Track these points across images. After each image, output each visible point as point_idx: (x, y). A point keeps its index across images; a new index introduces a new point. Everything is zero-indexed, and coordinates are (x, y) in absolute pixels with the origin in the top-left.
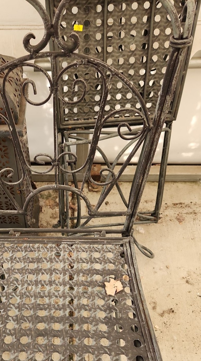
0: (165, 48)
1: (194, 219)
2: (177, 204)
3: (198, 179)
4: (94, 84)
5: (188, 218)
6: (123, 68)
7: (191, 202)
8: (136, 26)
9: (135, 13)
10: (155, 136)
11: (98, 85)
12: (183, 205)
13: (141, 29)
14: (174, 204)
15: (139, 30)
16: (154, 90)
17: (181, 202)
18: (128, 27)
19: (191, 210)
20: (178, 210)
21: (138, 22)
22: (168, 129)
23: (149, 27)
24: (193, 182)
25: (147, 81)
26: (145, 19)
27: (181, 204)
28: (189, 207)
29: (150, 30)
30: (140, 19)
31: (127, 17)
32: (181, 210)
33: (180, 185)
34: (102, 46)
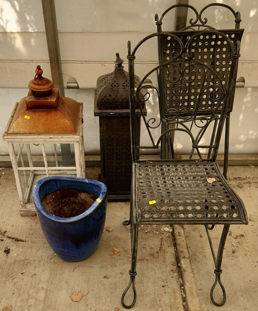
0: (223, 71)
1: (250, 186)
2: (237, 178)
3: (249, 163)
4: (184, 89)
5: (246, 186)
6: (201, 81)
7: (246, 177)
8: (207, 60)
9: (206, 53)
11: (187, 90)
12: (241, 179)
13: (210, 61)
14: (235, 178)
15: (208, 62)
16: (218, 93)
17: (239, 177)
18: (202, 60)
19: (247, 181)
20: (238, 182)
21: (207, 58)
22: (227, 116)
23: (214, 60)
24: (246, 166)
25: (214, 88)
26: (211, 56)
27: (239, 178)
28: (245, 179)
29: (214, 62)
30: (208, 57)
31: (202, 55)
32: (240, 181)
33: (237, 168)
34: (189, 69)
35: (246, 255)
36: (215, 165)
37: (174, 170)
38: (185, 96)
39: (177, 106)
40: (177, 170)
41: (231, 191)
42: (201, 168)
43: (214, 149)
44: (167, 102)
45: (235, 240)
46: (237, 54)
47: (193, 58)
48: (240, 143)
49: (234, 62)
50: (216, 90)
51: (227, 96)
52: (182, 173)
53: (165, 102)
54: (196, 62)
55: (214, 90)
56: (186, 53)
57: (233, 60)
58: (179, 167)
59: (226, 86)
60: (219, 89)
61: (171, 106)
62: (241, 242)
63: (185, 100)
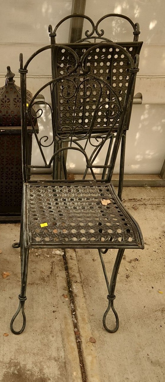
0: (120, 87)
1: (145, 208)
2: (132, 199)
3: (145, 184)
4: (79, 106)
5: (141, 207)
6: (96, 97)
7: (142, 198)
8: (103, 74)
9: (102, 68)
10: (124, 116)
11: (81, 107)
12: (136, 200)
13: (106, 76)
14: (130, 200)
15: (104, 76)
17: (134, 198)
18: (98, 75)
19: (142, 203)
20: (133, 203)
21: (103, 73)
23: (110, 75)
24: (141, 186)
26: (107, 71)
27: (134, 199)
28: (140, 201)
29: (110, 77)
30: (105, 71)
31: (98, 70)
32: (135, 203)
33: (132, 189)
34: (84, 84)
35: (140, 280)
36: (110, 186)
37: (67, 191)
38: (79, 112)
39: (70, 123)
40: (69, 191)
41: (127, 214)
42: (95, 189)
43: (109, 169)
44: (60, 119)
45: (129, 264)
46: (136, 68)
47: (88, 72)
48: (136, 163)
49: (132, 77)
50: (112, 106)
51: (124, 114)
52: (75, 194)
53: (58, 118)
54: (92, 76)
55: (110, 106)
56: (82, 67)
57: (132, 75)
58: (72, 188)
59: (123, 103)
60: (115, 106)
61: (64, 123)
62: (135, 267)
63: (79, 116)
